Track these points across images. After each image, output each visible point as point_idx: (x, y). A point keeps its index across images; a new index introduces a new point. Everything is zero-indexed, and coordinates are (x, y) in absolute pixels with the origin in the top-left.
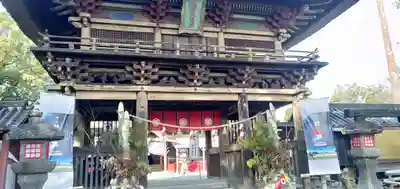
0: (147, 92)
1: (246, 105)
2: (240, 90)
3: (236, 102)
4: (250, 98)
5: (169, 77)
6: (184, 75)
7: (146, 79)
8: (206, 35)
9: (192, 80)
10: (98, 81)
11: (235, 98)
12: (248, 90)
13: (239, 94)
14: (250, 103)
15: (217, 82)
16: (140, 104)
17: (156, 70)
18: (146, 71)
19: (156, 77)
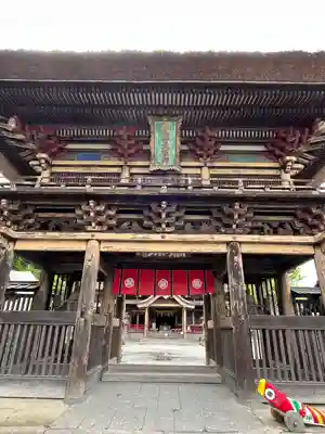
0: (100, 241)
1: (239, 259)
2: (229, 238)
3: (224, 255)
4: (245, 249)
5: (131, 221)
6: (150, 219)
7: (100, 224)
9: (160, 225)
11: (223, 249)
12: (240, 238)
13: (228, 243)
14: (245, 256)
15: (196, 227)
16: (87, 256)
17: (112, 213)
18: (98, 214)
19: (114, 222)
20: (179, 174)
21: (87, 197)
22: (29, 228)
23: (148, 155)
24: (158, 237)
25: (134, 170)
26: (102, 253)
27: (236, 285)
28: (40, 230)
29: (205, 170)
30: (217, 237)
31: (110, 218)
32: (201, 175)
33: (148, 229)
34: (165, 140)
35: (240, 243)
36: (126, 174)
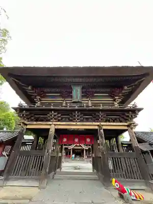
0: (55, 125)
1: (102, 131)
2: (98, 124)
3: (97, 130)
4: (104, 127)
5: (66, 118)
6: (72, 117)
7: (55, 119)
8: (83, 102)
9: (75, 119)
10: (37, 120)
11: (96, 127)
12: (102, 124)
13: (98, 125)
14: (104, 130)
15: (87, 120)
16: (51, 130)
17: (60, 115)
18: (55, 116)
19: (60, 118)
20: (81, 103)
21: (51, 110)
22: (32, 120)
23: (72, 97)
24: (74, 123)
25: (67, 102)
26: (55, 129)
27: (102, 140)
28: (35, 121)
29: (90, 102)
30: (94, 123)
31: (59, 117)
32: (89, 103)
33: (71, 121)
34: (77, 92)
35: (103, 125)
36: (64, 102)
